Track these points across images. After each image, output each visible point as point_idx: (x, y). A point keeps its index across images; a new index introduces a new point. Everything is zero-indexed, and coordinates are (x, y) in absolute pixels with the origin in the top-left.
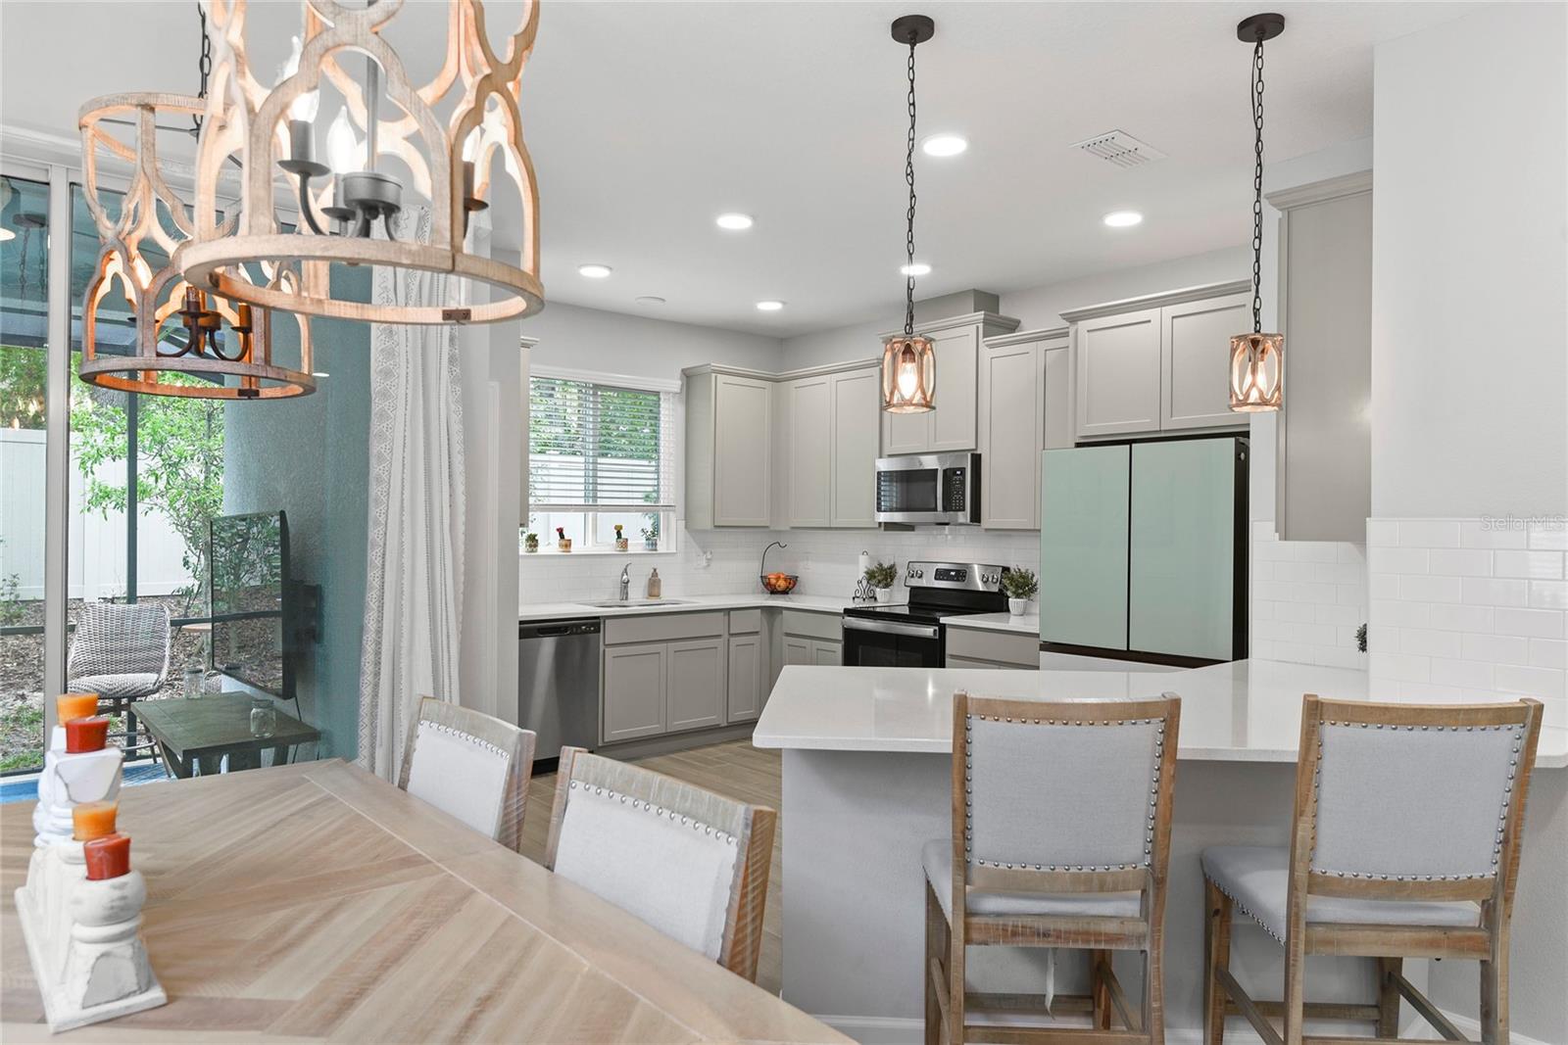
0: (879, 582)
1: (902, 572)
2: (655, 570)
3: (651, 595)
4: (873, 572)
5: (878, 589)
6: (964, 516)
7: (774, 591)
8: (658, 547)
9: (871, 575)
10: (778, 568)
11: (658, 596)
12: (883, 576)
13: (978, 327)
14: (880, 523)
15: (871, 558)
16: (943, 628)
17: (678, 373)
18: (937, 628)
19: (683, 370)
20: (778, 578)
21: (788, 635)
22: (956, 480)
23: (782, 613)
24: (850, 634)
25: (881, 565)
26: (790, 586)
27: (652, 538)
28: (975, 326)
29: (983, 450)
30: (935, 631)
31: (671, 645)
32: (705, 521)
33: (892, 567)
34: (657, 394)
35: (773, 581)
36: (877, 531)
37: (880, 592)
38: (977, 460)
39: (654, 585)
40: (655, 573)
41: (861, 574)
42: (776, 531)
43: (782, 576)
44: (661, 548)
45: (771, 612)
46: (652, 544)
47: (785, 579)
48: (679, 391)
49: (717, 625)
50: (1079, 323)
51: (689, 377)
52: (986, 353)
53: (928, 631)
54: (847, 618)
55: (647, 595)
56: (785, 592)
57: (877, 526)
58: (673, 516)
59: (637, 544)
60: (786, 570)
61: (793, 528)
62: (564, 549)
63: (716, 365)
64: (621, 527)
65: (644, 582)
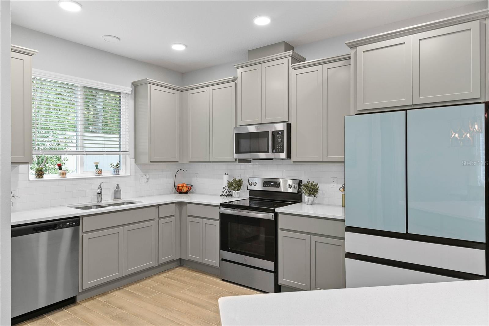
0: (235, 188)
1: (245, 182)
2: (118, 185)
3: (116, 198)
4: (232, 183)
5: (234, 191)
6: (283, 155)
7: (180, 192)
8: (120, 173)
9: (230, 185)
10: (182, 181)
11: (119, 198)
12: (236, 185)
13: (288, 59)
14: (236, 159)
15: (230, 176)
16: (276, 214)
17: (130, 84)
18: (273, 214)
19: (132, 83)
20: (183, 186)
21: (189, 216)
22: (278, 137)
23: (186, 205)
24: (222, 215)
25: (235, 180)
26: (188, 190)
27: (117, 168)
28: (287, 58)
29: (292, 122)
30: (273, 216)
31: (126, 227)
32: (145, 159)
33: (240, 181)
34: (119, 93)
35: (180, 188)
36: (235, 163)
37: (234, 193)
38: (289, 126)
39: (117, 192)
40: (118, 187)
41: (225, 183)
42: (181, 164)
43: (185, 185)
44: (122, 173)
45: (181, 204)
46: (116, 172)
47: (186, 187)
48: (130, 93)
49: (153, 214)
50: (358, 47)
51: (135, 85)
52: (293, 72)
53: (269, 216)
54: (222, 208)
55: (113, 198)
56: (186, 193)
57: (235, 161)
58: (128, 157)
59: (108, 172)
60: (186, 182)
61: (190, 162)
62: (62, 176)
63: (150, 79)
64: (98, 163)
65: (112, 191)
